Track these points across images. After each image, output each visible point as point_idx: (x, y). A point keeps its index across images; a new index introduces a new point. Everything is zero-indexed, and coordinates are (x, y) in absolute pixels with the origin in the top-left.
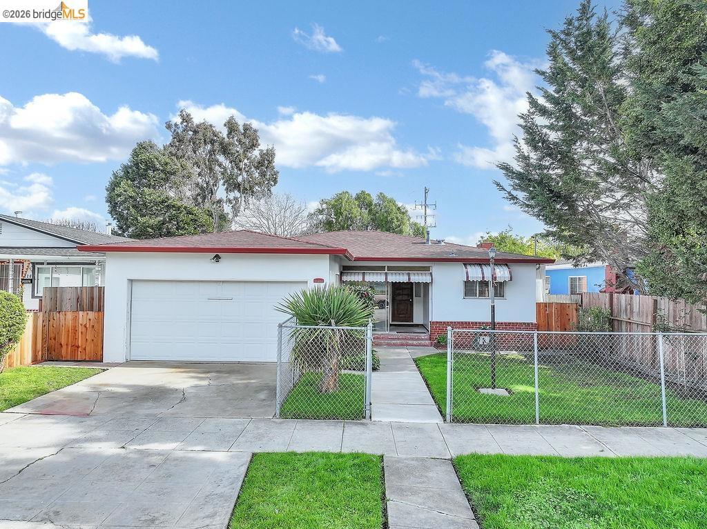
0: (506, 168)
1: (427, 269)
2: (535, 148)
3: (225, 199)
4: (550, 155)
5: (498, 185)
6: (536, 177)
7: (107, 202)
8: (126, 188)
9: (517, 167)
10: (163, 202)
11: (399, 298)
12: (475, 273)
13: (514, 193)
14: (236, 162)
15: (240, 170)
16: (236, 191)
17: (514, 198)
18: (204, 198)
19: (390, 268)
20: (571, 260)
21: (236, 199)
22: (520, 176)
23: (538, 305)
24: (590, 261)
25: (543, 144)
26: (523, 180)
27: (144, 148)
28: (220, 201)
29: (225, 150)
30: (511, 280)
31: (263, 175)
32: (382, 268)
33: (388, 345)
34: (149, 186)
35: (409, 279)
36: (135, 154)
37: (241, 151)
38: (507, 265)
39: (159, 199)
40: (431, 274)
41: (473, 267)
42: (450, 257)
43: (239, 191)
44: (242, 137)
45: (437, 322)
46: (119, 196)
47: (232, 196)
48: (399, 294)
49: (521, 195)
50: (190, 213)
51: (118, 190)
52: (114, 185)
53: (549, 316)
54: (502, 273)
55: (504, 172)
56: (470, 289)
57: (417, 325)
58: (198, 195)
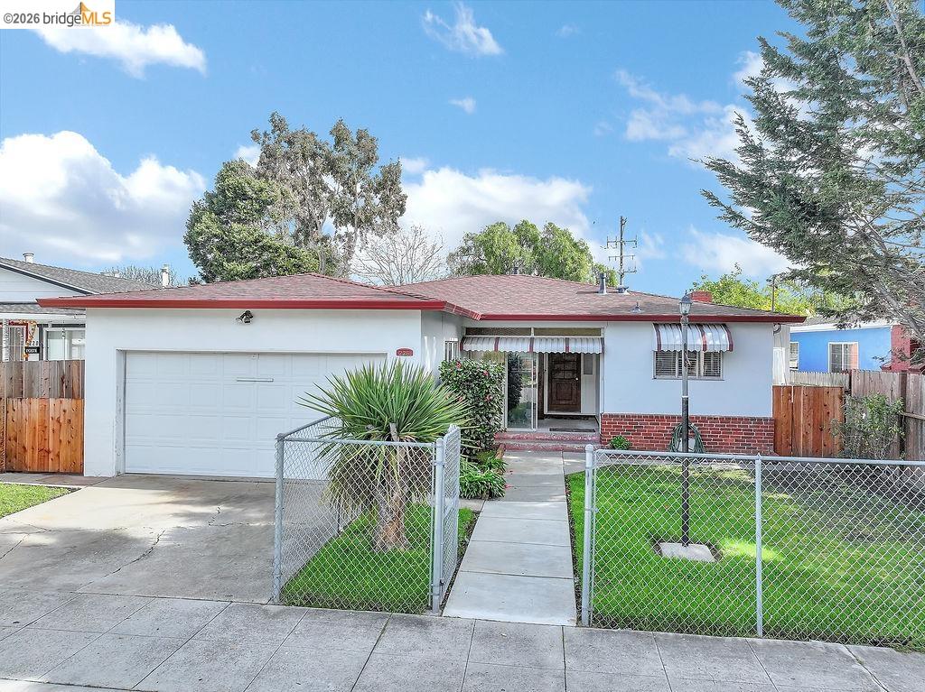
0: (723, 168)
1: (597, 332)
2: (774, 135)
3: (333, 236)
4: (798, 145)
5: (710, 196)
6: (775, 182)
7: (185, 243)
8: (209, 223)
9: (742, 165)
10: (256, 241)
11: (560, 375)
12: (672, 339)
13: (737, 209)
14: (348, 185)
15: (354, 195)
16: (349, 225)
17: (735, 217)
18: (307, 235)
19: (539, 332)
20: (833, 317)
21: (347, 234)
22: (746, 180)
23: (777, 389)
24: (866, 318)
25: (786, 126)
26: (752, 186)
27: (232, 169)
28: (325, 239)
29: (332, 166)
30: (731, 349)
31: (385, 200)
32: (527, 331)
33: (535, 449)
34: (239, 220)
35: (567, 348)
36: (222, 178)
37: (354, 169)
38: (724, 325)
39: (251, 238)
40: (602, 340)
41: (669, 329)
42: (632, 313)
43: (353, 225)
44: (354, 149)
45: (611, 416)
46: (200, 234)
47: (342, 231)
48: (558, 371)
49: (749, 212)
50: (292, 256)
51: (199, 227)
52: (196, 219)
53: (793, 408)
54: (716, 339)
55: (718, 173)
56: (665, 363)
57: (586, 418)
58: (299, 231)
